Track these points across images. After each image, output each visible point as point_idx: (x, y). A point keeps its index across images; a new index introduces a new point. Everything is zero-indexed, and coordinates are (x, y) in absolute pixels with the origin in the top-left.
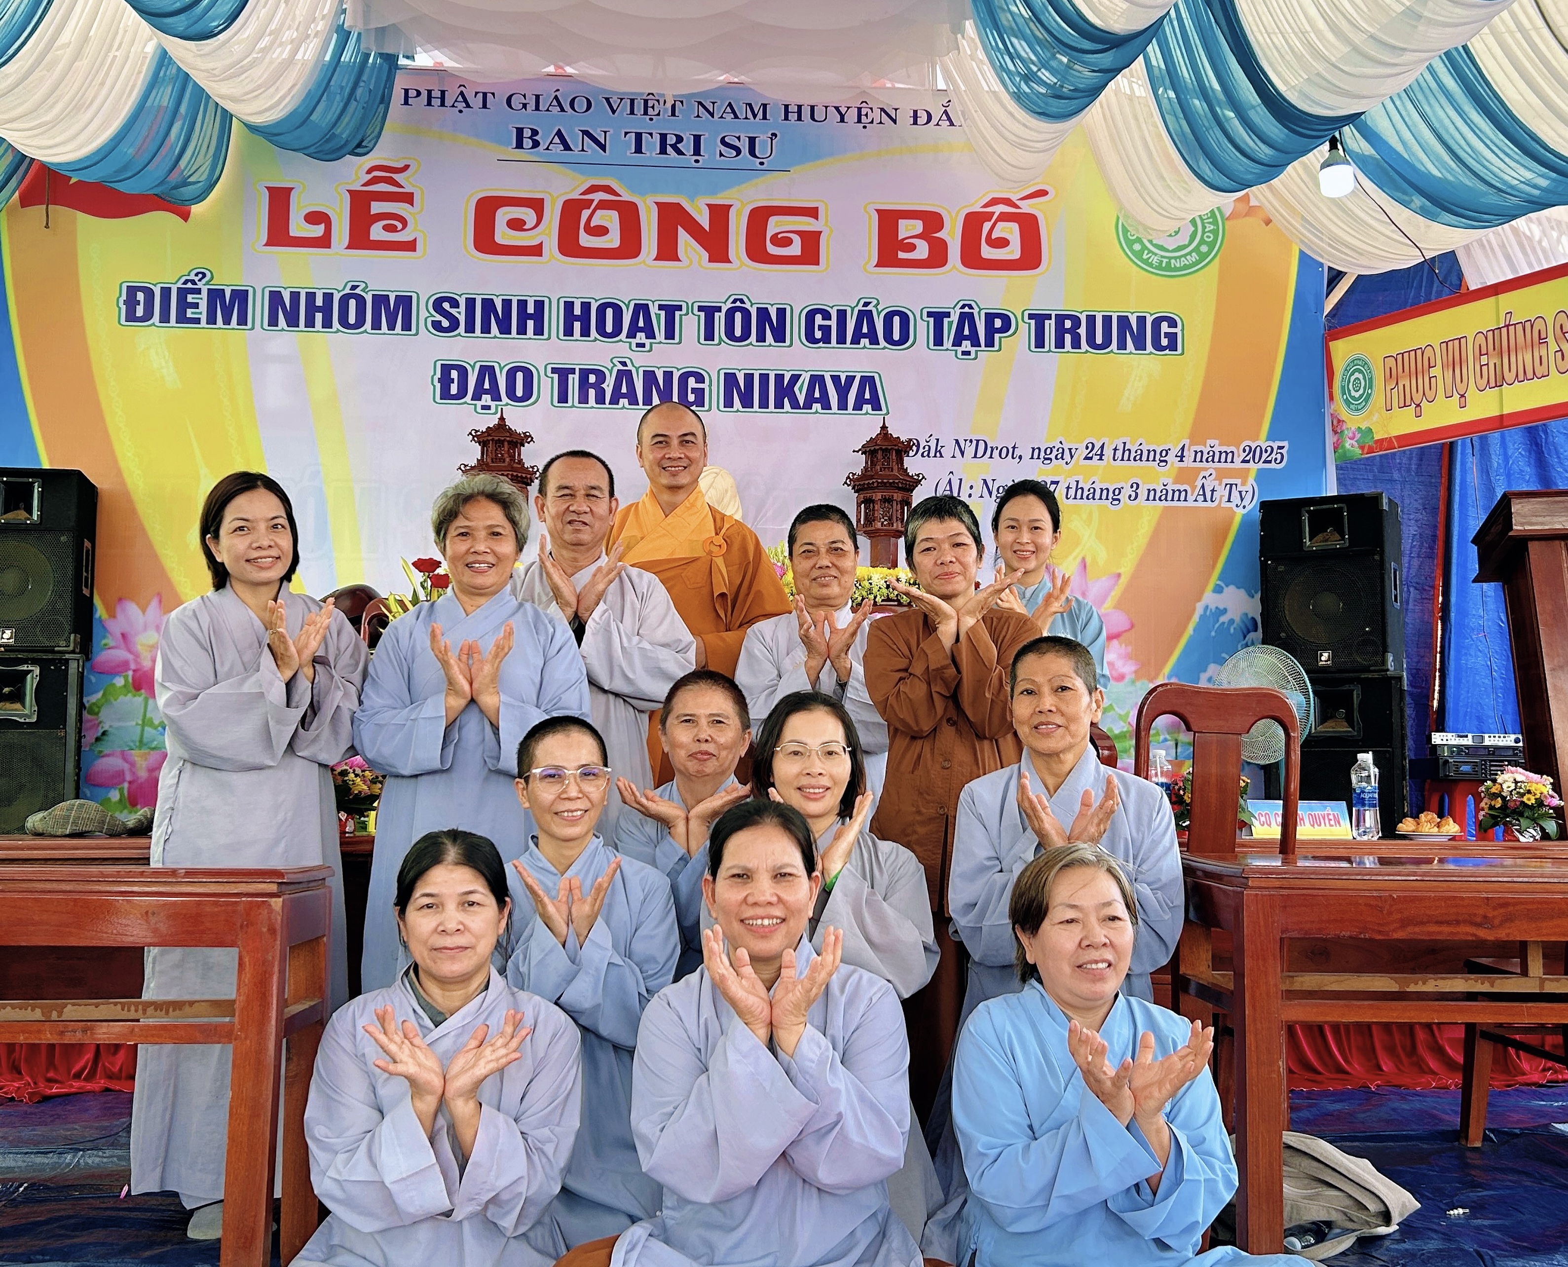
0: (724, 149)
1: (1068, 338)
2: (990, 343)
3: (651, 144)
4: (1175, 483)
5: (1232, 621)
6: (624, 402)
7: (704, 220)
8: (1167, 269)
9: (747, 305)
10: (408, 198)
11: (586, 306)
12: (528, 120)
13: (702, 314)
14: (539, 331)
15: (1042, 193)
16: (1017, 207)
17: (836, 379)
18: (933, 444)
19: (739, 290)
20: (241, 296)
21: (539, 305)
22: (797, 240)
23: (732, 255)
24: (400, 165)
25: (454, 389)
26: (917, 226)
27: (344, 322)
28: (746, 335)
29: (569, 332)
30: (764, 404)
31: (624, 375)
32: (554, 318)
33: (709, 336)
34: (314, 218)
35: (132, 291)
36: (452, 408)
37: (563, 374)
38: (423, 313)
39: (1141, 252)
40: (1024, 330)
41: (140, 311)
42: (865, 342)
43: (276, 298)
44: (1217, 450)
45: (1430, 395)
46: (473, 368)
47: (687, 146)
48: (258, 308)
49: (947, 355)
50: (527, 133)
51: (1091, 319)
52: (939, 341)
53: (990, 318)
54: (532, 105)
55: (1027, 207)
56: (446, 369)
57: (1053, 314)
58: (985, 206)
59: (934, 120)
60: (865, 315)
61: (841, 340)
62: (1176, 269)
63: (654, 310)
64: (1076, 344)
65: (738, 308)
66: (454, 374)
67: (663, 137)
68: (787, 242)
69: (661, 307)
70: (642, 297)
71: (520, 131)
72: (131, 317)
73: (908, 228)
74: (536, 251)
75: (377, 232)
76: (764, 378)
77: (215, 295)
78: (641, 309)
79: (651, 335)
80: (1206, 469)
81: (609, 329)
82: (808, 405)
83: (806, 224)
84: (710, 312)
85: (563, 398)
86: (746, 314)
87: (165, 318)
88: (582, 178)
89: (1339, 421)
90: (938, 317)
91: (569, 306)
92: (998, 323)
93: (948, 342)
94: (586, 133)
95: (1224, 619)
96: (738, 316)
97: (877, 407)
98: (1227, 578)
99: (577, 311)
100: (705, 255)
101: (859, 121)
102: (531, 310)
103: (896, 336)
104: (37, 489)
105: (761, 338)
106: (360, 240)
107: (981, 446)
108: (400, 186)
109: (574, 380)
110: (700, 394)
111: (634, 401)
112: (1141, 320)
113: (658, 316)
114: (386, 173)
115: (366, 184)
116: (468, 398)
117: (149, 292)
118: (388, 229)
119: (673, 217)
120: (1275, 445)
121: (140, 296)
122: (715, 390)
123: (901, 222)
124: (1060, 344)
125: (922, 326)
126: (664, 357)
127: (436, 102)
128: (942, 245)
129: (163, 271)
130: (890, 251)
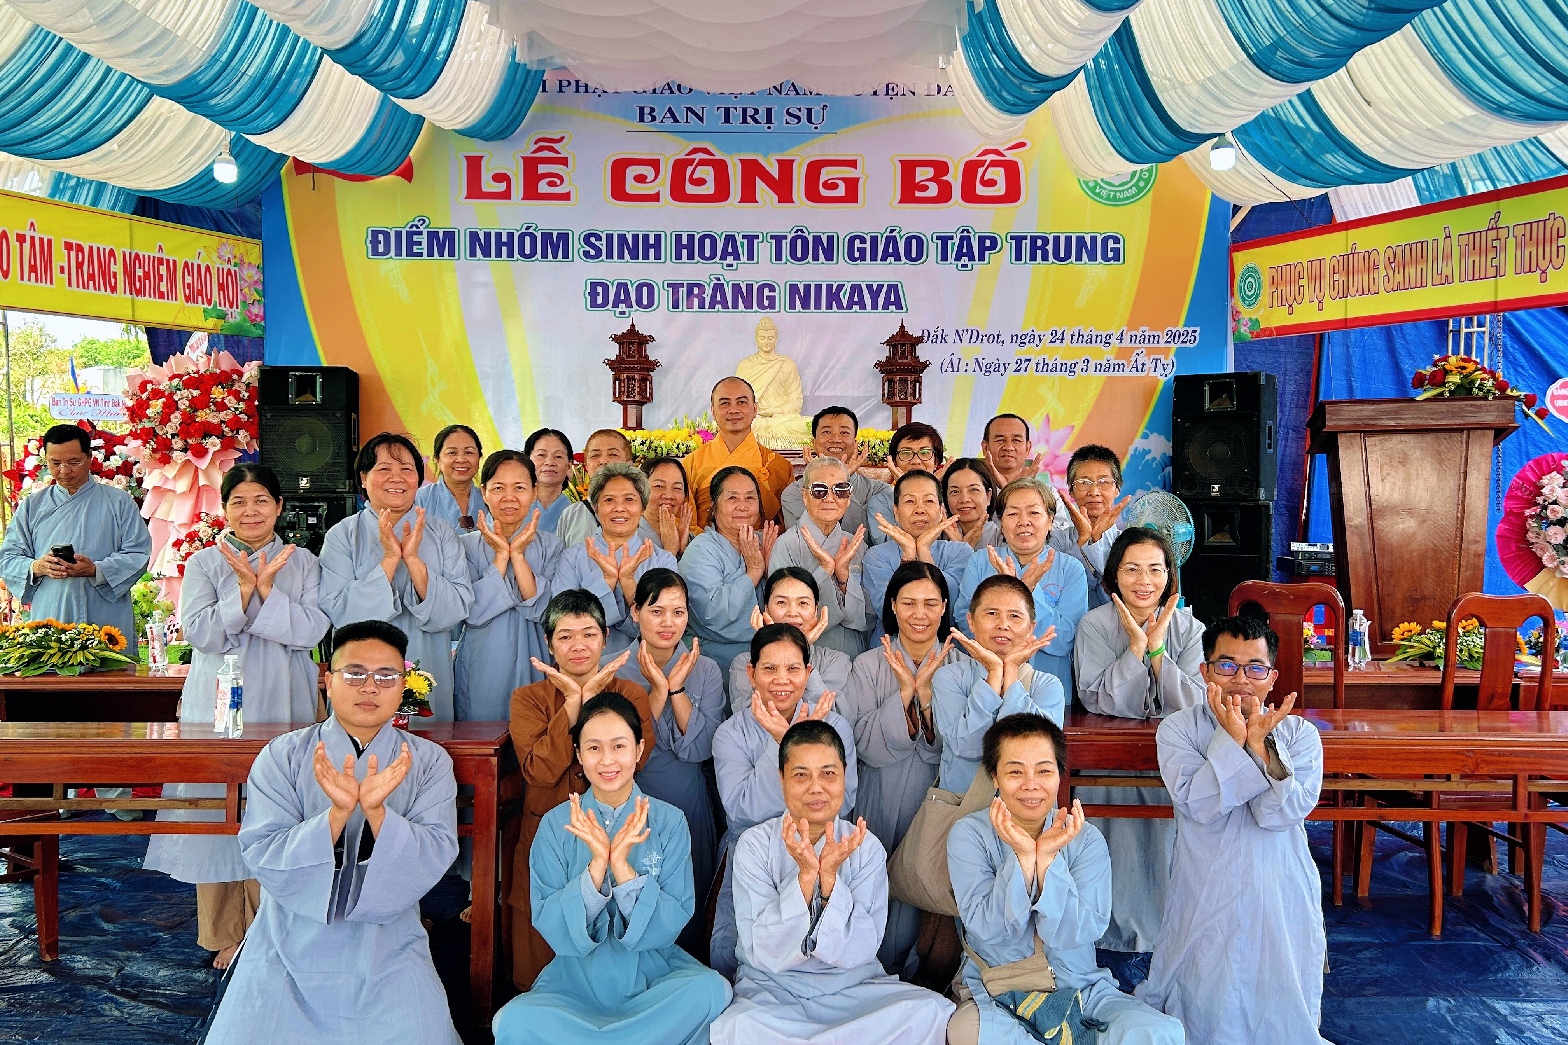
0: (789, 118)
1: (1039, 253)
2: (982, 258)
3: (736, 116)
4: (1116, 358)
5: (1154, 459)
6: (718, 307)
7: (774, 172)
8: (1113, 200)
9: (806, 234)
10: (564, 161)
11: (691, 238)
12: (647, 101)
13: (774, 241)
14: (658, 257)
15: (1022, 145)
16: (1003, 156)
17: (869, 287)
18: (939, 333)
19: (800, 224)
20: (450, 236)
21: (658, 237)
22: (842, 185)
23: (794, 197)
24: (558, 137)
25: (600, 300)
26: (929, 172)
27: (522, 253)
28: (805, 256)
29: (679, 257)
30: (818, 306)
31: (719, 287)
32: (669, 247)
33: (779, 257)
35: (375, 234)
36: (598, 313)
37: (675, 287)
39: (1095, 187)
40: (1007, 248)
41: (381, 249)
42: (891, 259)
43: (474, 236)
44: (1147, 334)
45: (1299, 299)
46: (612, 284)
47: (762, 117)
48: (463, 244)
49: (951, 268)
50: (647, 110)
51: (1057, 239)
52: (944, 258)
53: (982, 239)
54: (651, 90)
55: (1010, 156)
56: (594, 286)
57: (1029, 235)
58: (980, 155)
59: (943, 92)
60: (891, 240)
61: (874, 258)
63: (739, 239)
64: (1045, 258)
65: (800, 236)
66: (599, 289)
67: (745, 110)
68: (835, 186)
69: (744, 237)
70: (730, 229)
71: (642, 109)
72: (375, 252)
73: (923, 174)
74: (655, 198)
75: (543, 187)
76: (818, 287)
77: (433, 235)
78: (730, 239)
79: (737, 258)
80: (1138, 348)
81: (707, 254)
82: (849, 307)
83: (848, 172)
84: (779, 240)
85: (676, 305)
86: (805, 241)
88: (687, 143)
89: (1237, 312)
90: (945, 240)
91: (679, 238)
92: (988, 243)
93: (951, 258)
94: (689, 109)
95: (1149, 457)
96: (799, 242)
97: (899, 307)
98: (1151, 428)
99: (685, 242)
100: (776, 198)
101: (888, 94)
102: (652, 241)
103: (914, 255)
104: (319, 380)
105: (816, 258)
106: (531, 193)
107: (975, 333)
108: (558, 152)
109: (683, 291)
110: (772, 299)
111: (726, 307)
112: (1094, 239)
113: (742, 244)
114: (548, 143)
115: (534, 152)
116: (610, 306)
117: (387, 235)
118: (552, 184)
119: (752, 170)
120: (1190, 330)
121: (381, 237)
122: (783, 297)
123: (918, 169)
124: (1033, 258)
125: (932, 247)
126: (747, 273)
127: (582, 89)
128: (949, 184)
129: (397, 221)
130: (910, 191)
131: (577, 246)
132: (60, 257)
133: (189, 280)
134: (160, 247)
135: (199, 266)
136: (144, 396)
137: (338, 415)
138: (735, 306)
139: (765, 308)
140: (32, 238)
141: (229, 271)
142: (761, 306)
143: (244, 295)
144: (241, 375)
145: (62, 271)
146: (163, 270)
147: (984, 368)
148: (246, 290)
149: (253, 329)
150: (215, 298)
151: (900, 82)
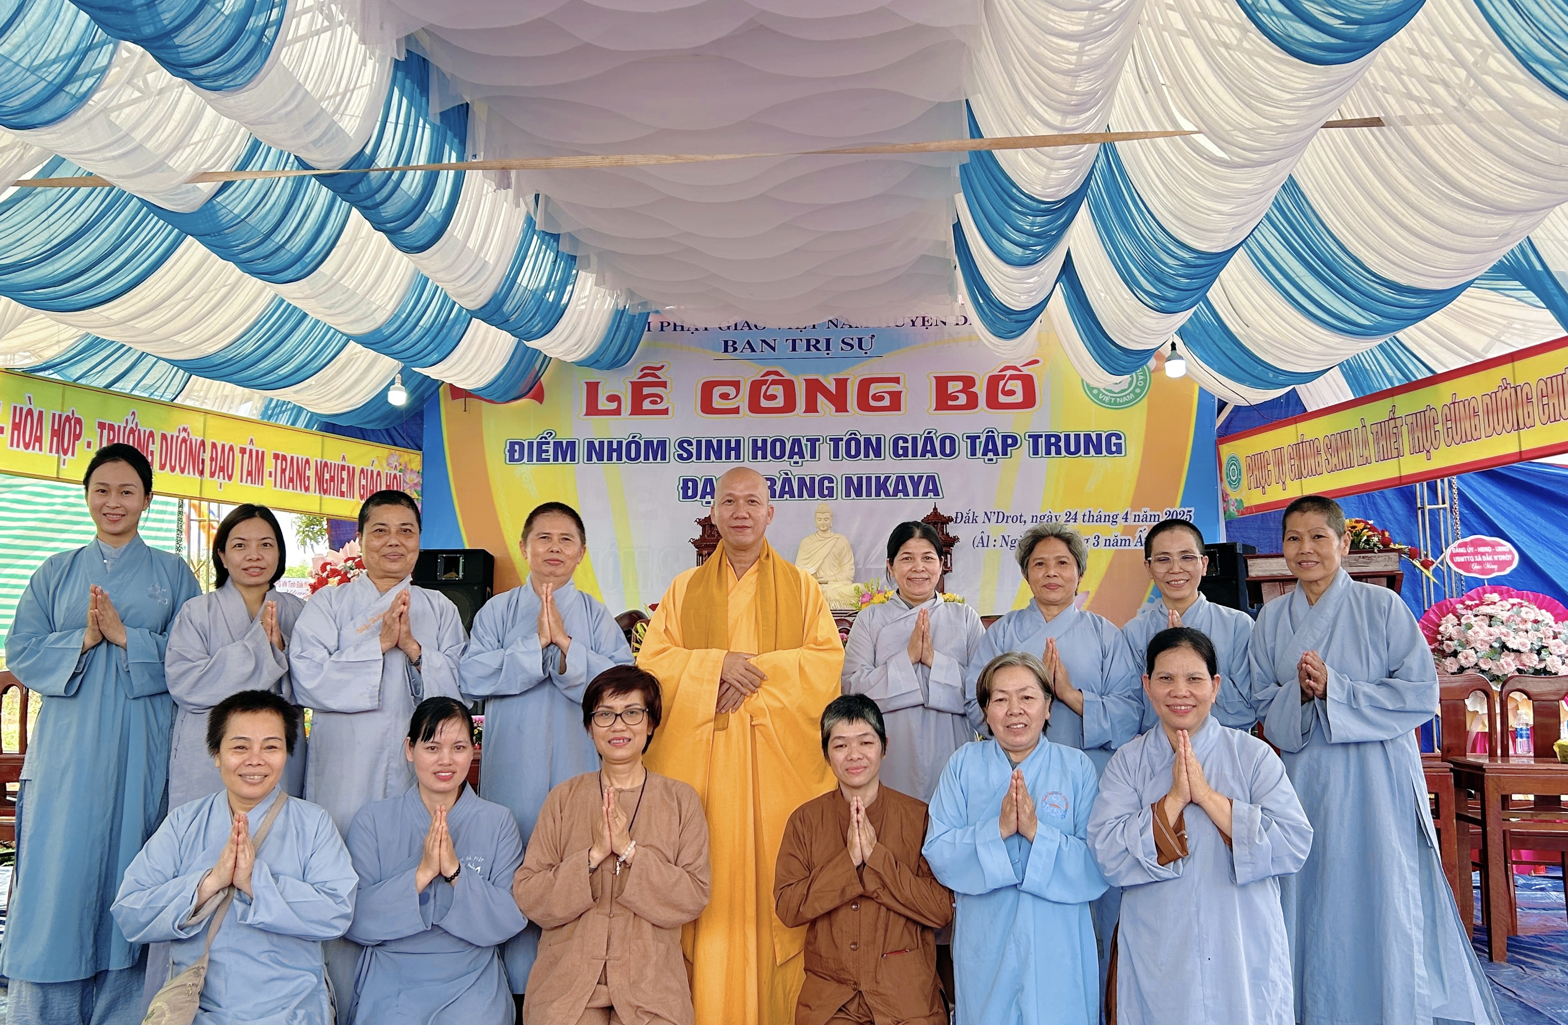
0: (843, 346)
1: (1053, 448)
2: (1005, 453)
3: (801, 346)
4: (1122, 534)
6: (787, 496)
7: (833, 388)
8: (1114, 404)
9: (858, 437)
10: (664, 385)
11: (764, 441)
12: (730, 336)
13: (832, 443)
14: (737, 457)
15: (1036, 362)
16: (1020, 371)
17: (911, 478)
18: (971, 515)
19: (853, 428)
20: (572, 445)
21: (738, 442)
22: (887, 396)
23: (849, 408)
24: (659, 366)
25: (690, 493)
26: (959, 385)
27: (629, 457)
28: (858, 454)
29: (755, 457)
30: (869, 494)
31: (787, 481)
32: (746, 449)
33: (836, 456)
34: (612, 398)
35: (512, 444)
36: (689, 503)
38: (672, 450)
39: (1098, 394)
40: (1026, 445)
41: (517, 456)
42: (929, 455)
44: (1148, 514)
45: (1268, 481)
46: (701, 480)
47: (822, 345)
48: (581, 451)
49: (979, 462)
50: (730, 343)
51: (1067, 437)
52: (973, 453)
53: (1005, 438)
54: (733, 328)
55: (1026, 371)
56: (686, 482)
57: (1044, 434)
58: (1001, 371)
59: (968, 323)
60: (929, 439)
61: (915, 454)
62: (1120, 404)
63: (804, 442)
64: (1058, 452)
65: (853, 438)
66: (690, 484)
67: (808, 341)
68: (882, 398)
69: (808, 440)
70: (796, 434)
71: (726, 342)
72: (512, 459)
73: (954, 387)
74: (736, 411)
75: (647, 405)
76: (869, 479)
77: (558, 445)
78: (797, 441)
79: (802, 456)
81: (778, 454)
82: (895, 495)
83: (892, 387)
84: (836, 441)
86: (858, 442)
87: (530, 459)
88: (762, 367)
89: (1226, 494)
90: (973, 439)
91: (755, 442)
92: (1010, 441)
93: (979, 453)
94: (764, 341)
96: (853, 443)
97: (936, 494)
99: (760, 444)
100: (834, 408)
101: (924, 325)
102: (733, 445)
103: (948, 451)
104: (461, 560)
105: (867, 455)
106: (637, 410)
107: (1001, 514)
108: (659, 378)
110: (831, 490)
111: (792, 496)
112: (1099, 436)
113: (806, 445)
114: (651, 371)
115: (639, 378)
116: (698, 498)
117: (521, 445)
118: (653, 402)
119: (814, 387)
120: (1186, 510)
121: (517, 447)
122: (840, 487)
123: (950, 384)
124: (1048, 452)
125: (963, 445)
126: (810, 469)
127: (678, 329)
128: (975, 396)
129: (529, 434)
130: (943, 401)
131: (673, 450)
132: (269, 464)
134: (344, 457)
135: (372, 471)
136: (324, 575)
137: (476, 588)
138: (801, 495)
139: (825, 496)
140: (251, 451)
141: (395, 476)
142: (822, 495)
145: (270, 476)
146: (345, 474)
147: (1009, 543)
151: (933, 315)
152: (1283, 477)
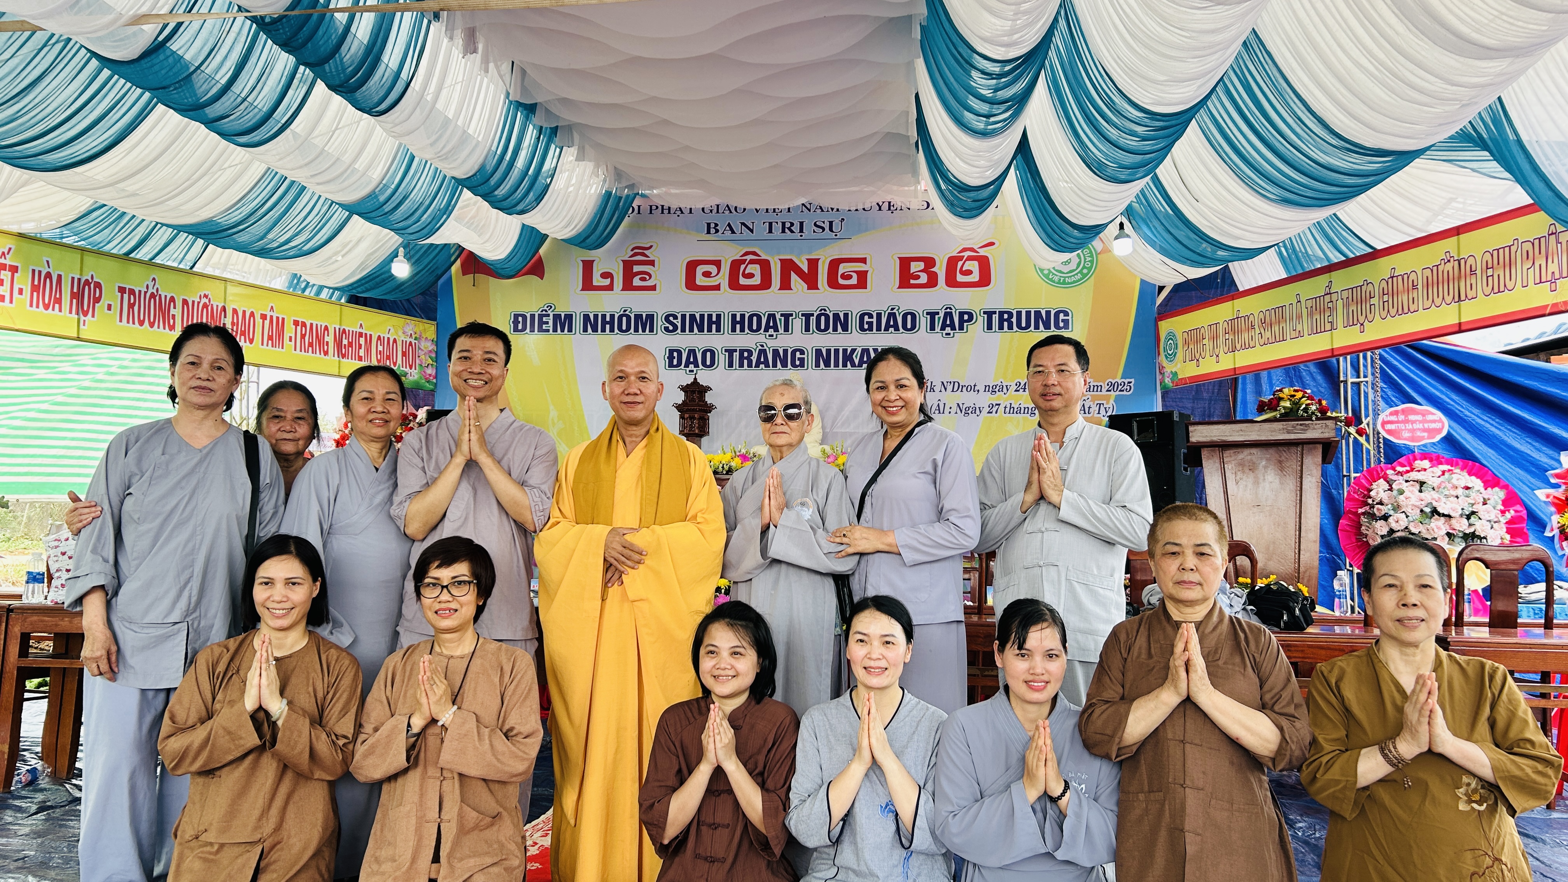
0: (816, 229)
1: (1006, 324)
2: (961, 328)
3: (777, 228)
6: (762, 366)
7: (805, 268)
8: (1063, 283)
9: (828, 312)
10: (652, 263)
11: (743, 316)
12: (712, 218)
13: (804, 318)
14: (718, 330)
15: (992, 244)
16: (977, 252)
19: (823, 304)
20: (569, 317)
22: (855, 276)
23: (820, 286)
24: (648, 246)
25: (675, 362)
26: (921, 266)
27: (620, 329)
28: (827, 328)
29: (734, 330)
31: (763, 352)
32: (726, 323)
33: (807, 329)
34: (605, 275)
35: (516, 316)
36: (674, 371)
37: (731, 352)
39: (1049, 274)
40: (980, 321)
41: (520, 327)
43: (586, 317)
46: (685, 350)
47: (796, 228)
48: (578, 323)
49: (937, 337)
50: (712, 225)
51: (1019, 314)
52: (933, 328)
53: (961, 314)
54: (715, 210)
55: (983, 252)
56: (671, 352)
57: (997, 311)
58: (959, 252)
59: (931, 207)
60: (892, 315)
61: (879, 329)
62: (1069, 283)
63: (778, 316)
64: (1010, 327)
65: (823, 313)
66: (675, 354)
67: (784, 224)
68: (849, 277)
69: (782, 315)
70: (772, 310)
71: (709, 225)
72: (516, 330)
73: (916, 267)
74: (717, 288)
75: (636, 282)
76: (837, 351)
77: (557, 317)
78: (772, 316)
79: (776, 330)
81: (755, 327)
83: (860, 267)
84: (808, 317)
85: (731, 365)
86: (827, 317)
87: (532, 330)
88: (741, 248)
89: (1162, 367)
90: (932, 315)
91: (734, 316)
92: (966, 317)
93: (938, 329)
94: (743, 224)
96: (823, 318)
99: (738, 319)
100: (806, 286)
101: (889, 209)
102: (714, 319)
103: (909, 326)
105: (835, 329)
106: (628, 286)
107: (956, 385)
108: (648, 257)
109: (736, 355)
110: (802, 360)
111: (767, 366)
112: (1048, 313)
113: (780, 320)
114: (640, 250)
115: (631, 257)
116: (682, 367)
117: (524, 317)
118: (642, 279)
119: (788, 266)
120: (1126, 381)
121: (520, 319)
122: (810, 358)
123: (913, 264)
124: (1001, 327)
125: (923, 320)
126: (783, 341)
127: (666, 212)
128: (935, 274)
129: (531, 306)
130: (906, 280)
131: (660, 323)
132: (289, 330)
133: (380, 348)
134: (361, 325)
135: (389, 339)
138: (775, 365)
139: (797, 366)
140: (271, 317)
141: (411, 343)
142: (794, 365)
143: (421, 361)
144: (415, 416)
145: (291, 340)
146: (363, 342)
147: (964, 411)
148: (423, 357)
149: (427, 385)
150: (399, 361)
151: (897, 201)
152: (1217, 351)
